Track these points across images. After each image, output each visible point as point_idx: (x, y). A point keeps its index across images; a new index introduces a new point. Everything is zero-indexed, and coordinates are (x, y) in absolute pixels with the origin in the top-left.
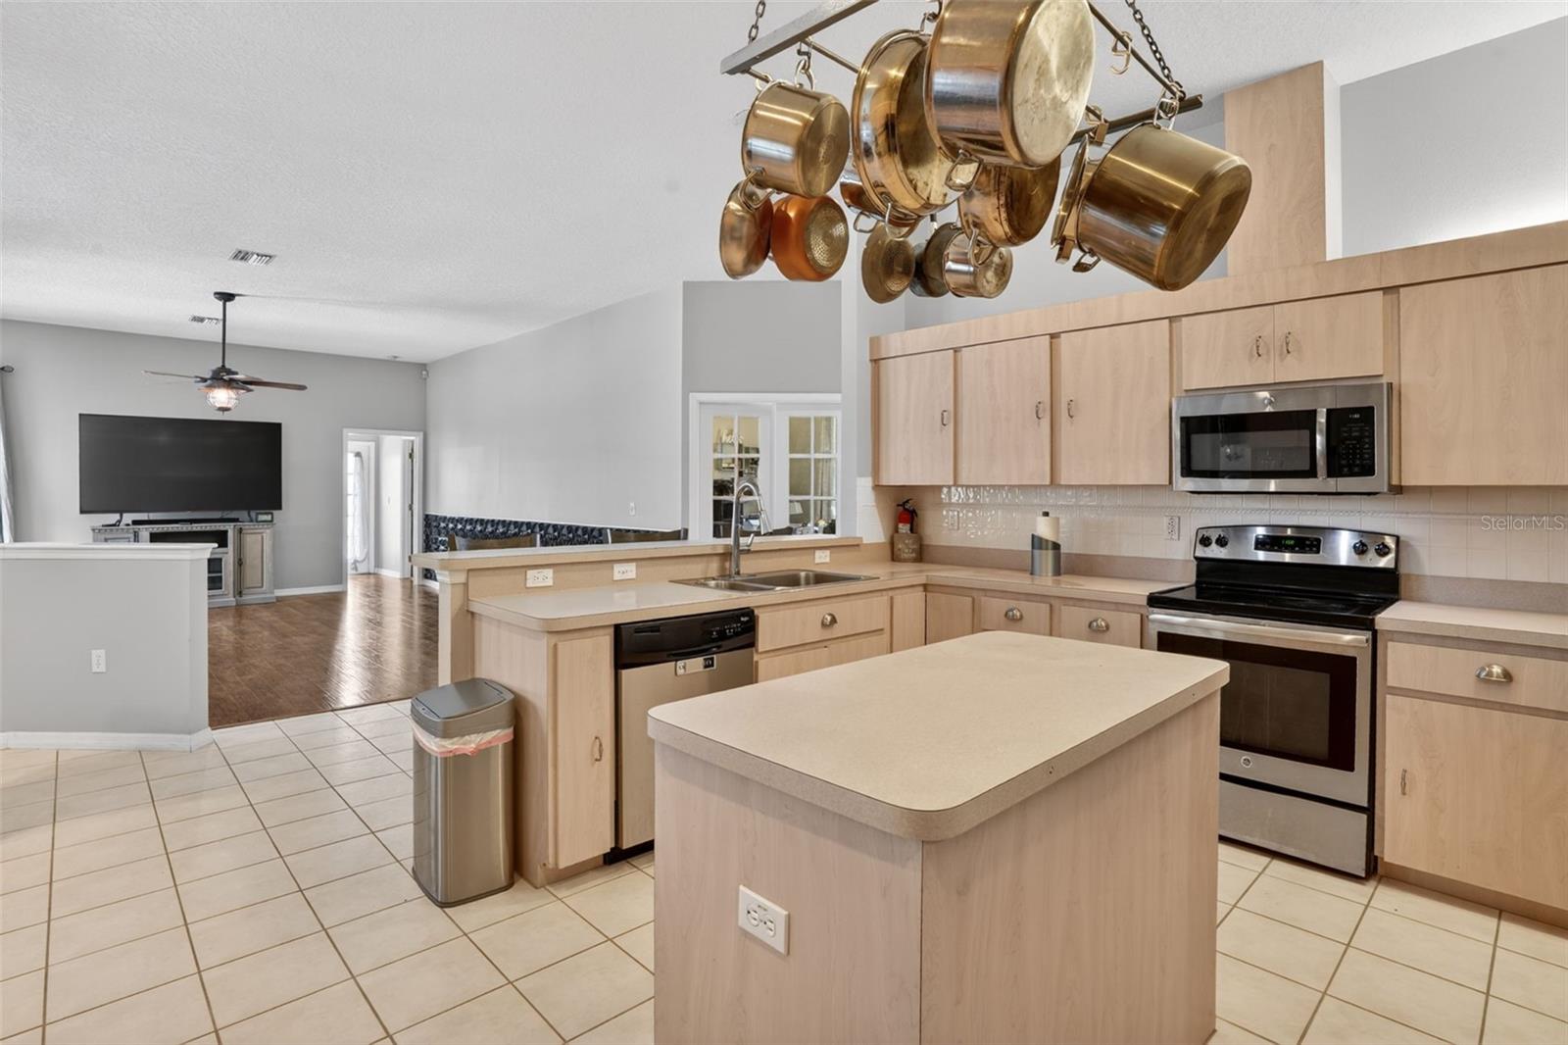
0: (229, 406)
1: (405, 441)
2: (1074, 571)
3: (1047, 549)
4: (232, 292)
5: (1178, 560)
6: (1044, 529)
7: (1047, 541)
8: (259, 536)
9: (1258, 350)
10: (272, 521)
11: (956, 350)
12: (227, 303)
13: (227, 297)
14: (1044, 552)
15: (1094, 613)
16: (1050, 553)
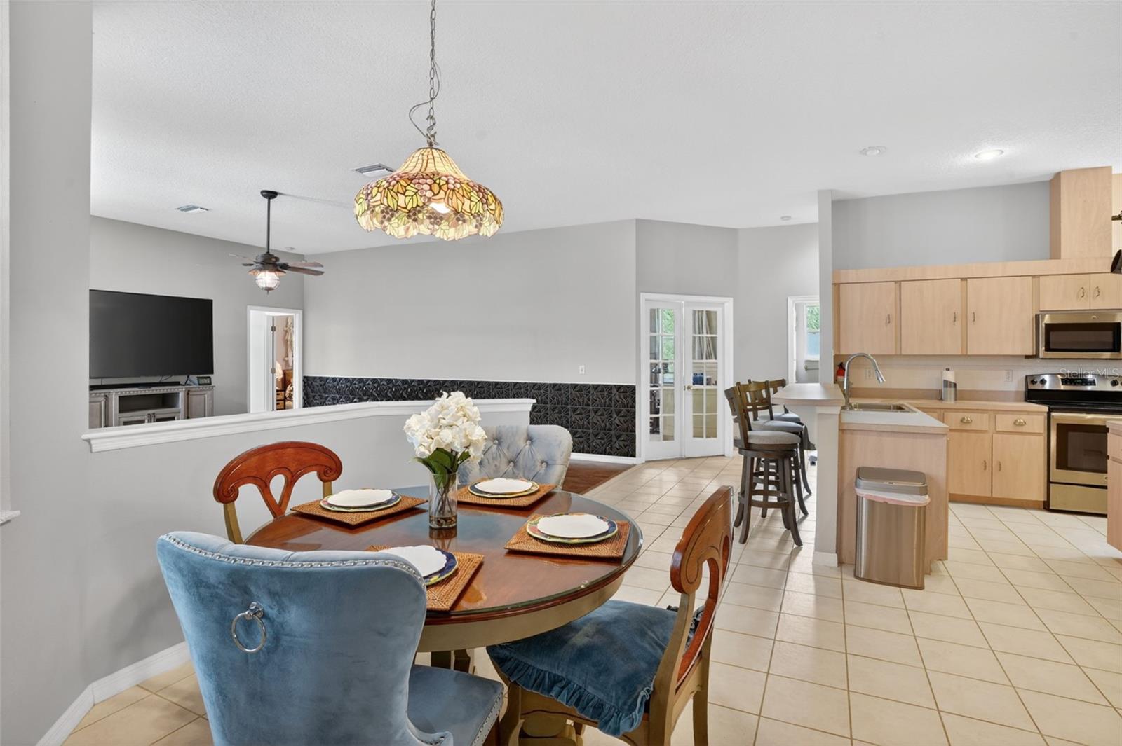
0: (273, 286)
1: (268, 316)
2: (962, 399)
3: (950, 387)
4: (277, 191)
5: (1012, 392)
6: (950, 376)
7: (951, 382)
8: (202, 397)
9: (1083, 293)
10: (210, 384)
11: (898, 282)
12: (271, 200)
13: (270, 195)
14: (949, 389)
15: (1015, 417)
16: (953, 389)
